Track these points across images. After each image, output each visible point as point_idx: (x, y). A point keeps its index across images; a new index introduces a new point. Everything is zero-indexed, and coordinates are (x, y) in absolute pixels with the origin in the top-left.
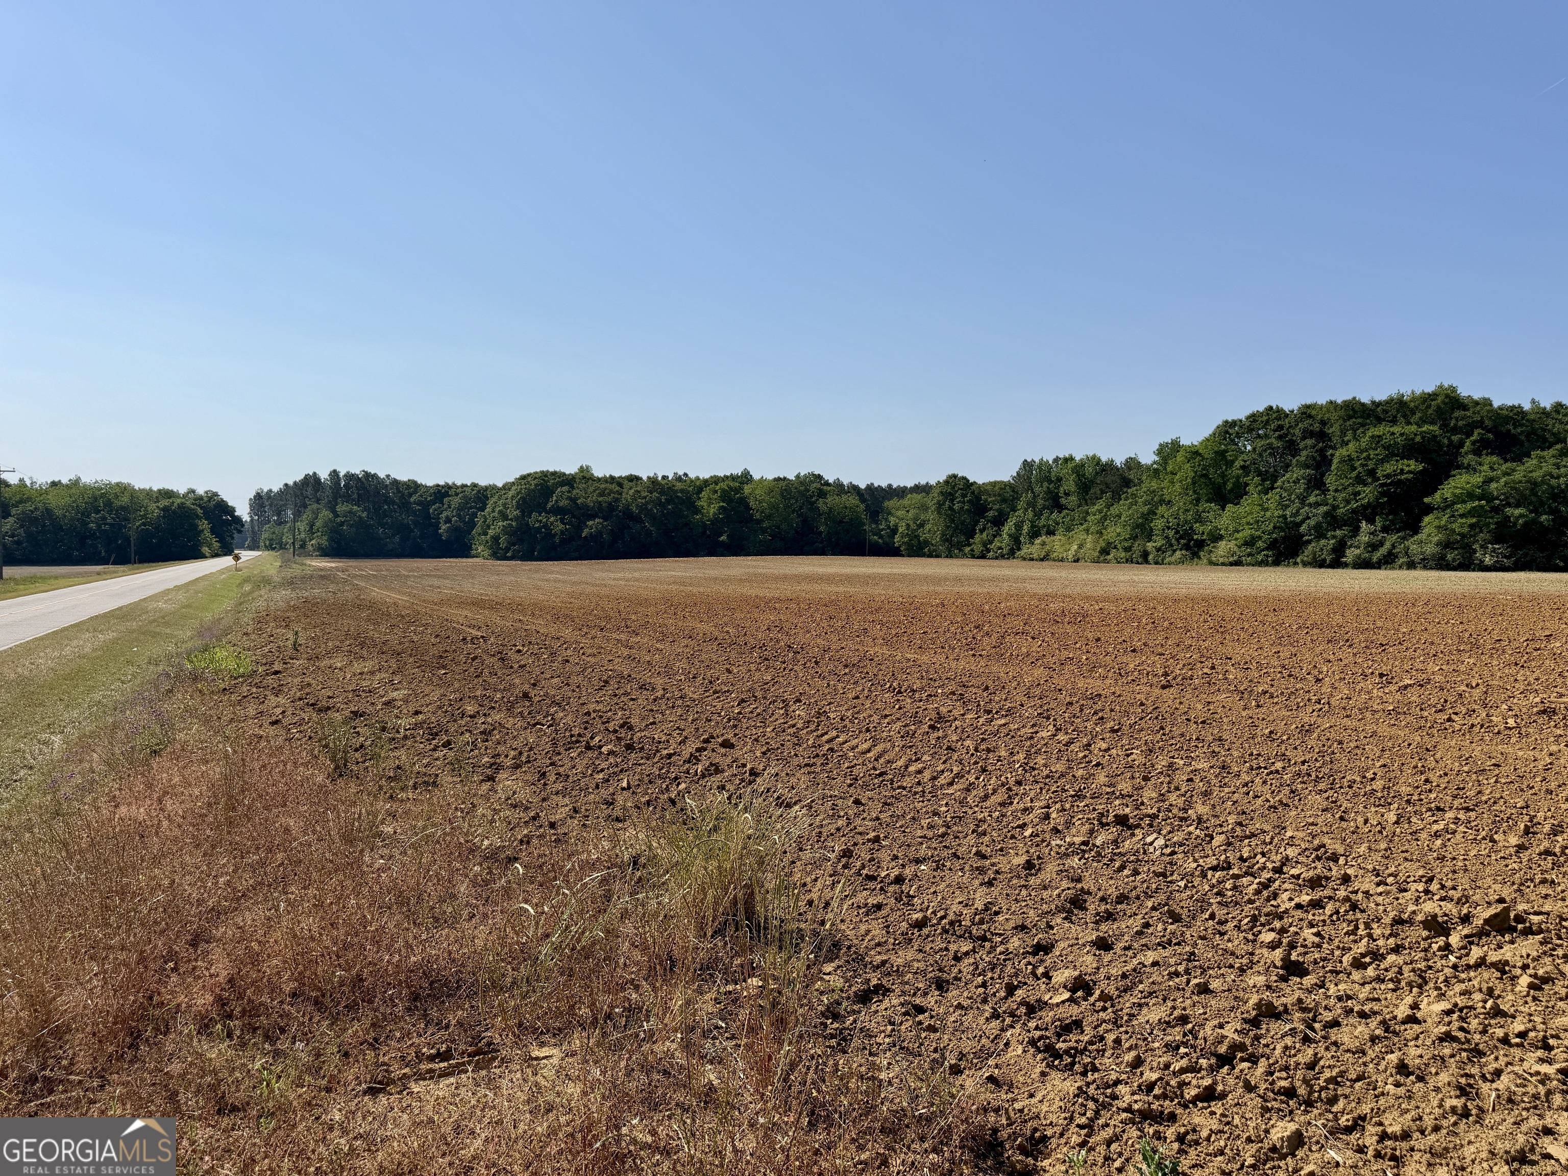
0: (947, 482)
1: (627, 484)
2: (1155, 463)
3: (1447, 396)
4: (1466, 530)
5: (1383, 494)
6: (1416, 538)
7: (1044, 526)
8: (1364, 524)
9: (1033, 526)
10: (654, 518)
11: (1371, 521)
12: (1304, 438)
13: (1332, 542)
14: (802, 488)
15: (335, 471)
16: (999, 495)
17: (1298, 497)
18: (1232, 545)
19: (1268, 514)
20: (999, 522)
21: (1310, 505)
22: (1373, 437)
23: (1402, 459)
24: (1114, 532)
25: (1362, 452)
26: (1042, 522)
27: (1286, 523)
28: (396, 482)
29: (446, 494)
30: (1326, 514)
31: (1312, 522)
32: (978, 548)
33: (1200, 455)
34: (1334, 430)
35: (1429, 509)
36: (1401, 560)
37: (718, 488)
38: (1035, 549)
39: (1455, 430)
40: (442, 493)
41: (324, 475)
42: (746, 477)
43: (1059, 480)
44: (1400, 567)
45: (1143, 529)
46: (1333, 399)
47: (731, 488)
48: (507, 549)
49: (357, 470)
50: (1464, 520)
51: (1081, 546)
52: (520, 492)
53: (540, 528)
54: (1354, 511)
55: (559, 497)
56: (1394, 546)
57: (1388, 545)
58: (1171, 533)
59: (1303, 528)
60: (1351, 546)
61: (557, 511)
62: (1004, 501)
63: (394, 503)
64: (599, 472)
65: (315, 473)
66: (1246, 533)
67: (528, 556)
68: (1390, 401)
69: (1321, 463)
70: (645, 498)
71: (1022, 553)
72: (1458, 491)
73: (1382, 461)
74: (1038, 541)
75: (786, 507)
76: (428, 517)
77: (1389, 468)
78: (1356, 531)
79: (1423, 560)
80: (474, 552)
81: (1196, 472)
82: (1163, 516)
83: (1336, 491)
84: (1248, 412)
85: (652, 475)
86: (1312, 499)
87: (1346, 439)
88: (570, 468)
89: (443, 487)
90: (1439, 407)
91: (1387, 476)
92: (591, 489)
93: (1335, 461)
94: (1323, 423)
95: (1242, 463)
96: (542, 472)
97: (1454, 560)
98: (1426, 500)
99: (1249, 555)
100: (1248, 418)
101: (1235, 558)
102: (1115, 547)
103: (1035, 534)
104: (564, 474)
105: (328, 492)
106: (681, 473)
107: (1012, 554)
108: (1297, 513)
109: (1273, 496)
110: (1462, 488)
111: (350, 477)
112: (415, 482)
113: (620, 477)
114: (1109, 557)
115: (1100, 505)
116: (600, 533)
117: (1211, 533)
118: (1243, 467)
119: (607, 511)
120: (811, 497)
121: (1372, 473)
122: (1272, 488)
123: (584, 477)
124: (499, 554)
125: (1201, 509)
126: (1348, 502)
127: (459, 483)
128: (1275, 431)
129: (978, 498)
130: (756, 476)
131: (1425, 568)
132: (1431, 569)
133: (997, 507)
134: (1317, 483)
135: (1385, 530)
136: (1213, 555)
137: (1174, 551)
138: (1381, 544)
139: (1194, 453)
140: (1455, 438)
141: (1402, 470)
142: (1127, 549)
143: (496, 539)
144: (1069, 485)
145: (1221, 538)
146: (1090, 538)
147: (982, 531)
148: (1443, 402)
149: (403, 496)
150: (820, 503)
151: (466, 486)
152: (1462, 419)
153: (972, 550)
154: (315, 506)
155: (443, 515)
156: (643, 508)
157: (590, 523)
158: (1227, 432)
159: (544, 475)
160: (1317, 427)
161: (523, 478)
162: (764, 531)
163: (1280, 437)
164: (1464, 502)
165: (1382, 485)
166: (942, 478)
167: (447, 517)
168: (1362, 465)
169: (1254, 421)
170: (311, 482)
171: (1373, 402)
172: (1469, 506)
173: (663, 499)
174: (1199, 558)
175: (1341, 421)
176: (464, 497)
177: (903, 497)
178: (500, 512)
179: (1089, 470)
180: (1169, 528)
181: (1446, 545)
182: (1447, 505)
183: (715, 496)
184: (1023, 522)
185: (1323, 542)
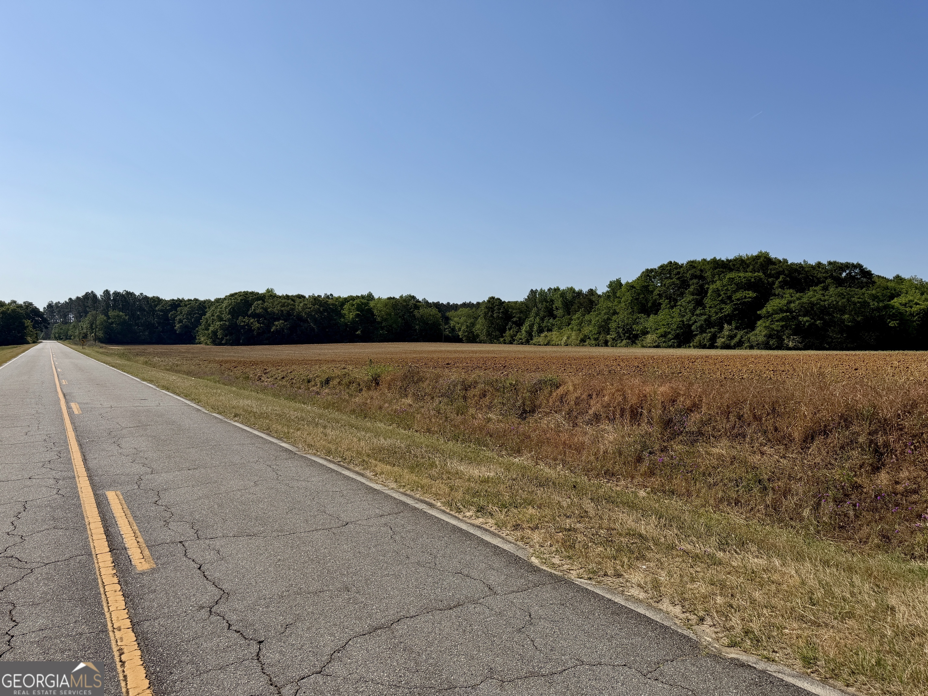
0: (489, 301)
1: (298, 300)
2: (608, 292)
3: (765, 257)
4: (779, 328)
5: (735, 309)
6: (753, 332)
7: (546, 327)
8: (726, 326)
9: (540, 327)
10: (315, 321)
11: (730, 324)
12: (691, 279)
13: (710, 335)
14: (405, 304)
15: (107, 291)
16: (519, 309)
17: (690, 311)
18: (654, 337)
19: (674, 320)
20: (519, 324)
21: (697, 315)
22: (730, 278)
23: (745, 290)
24: (587, 330)
25: (724, 286)
26: (545, 324)
27: (684, 325)
28: (146, 298)
29: (179, 305)
30: (705, 320)
31: (698, 324)
32: (508, 339)
33: (635, 288)
34: (708, 274)
35: (760, 317)
36: (746, 345)
37: (354, 303)
38: (541, 339)
39: (770, 276)
40: (176, 304)
41: (99, 293)
42: (370, 297)
43: (552, 301)
44: (746, 348)
45: (604, 328)
46: (705, 258)
47: (362, 303)
48: (222, 339)
49: (121, 290)
50: (778, 323)
51: (568, 338)
52: (229, 305)
53: (244, 326)
54: (720, 318)
55: (254, 308)
56: (742, 337)
57: (739, 337)
58: (621, 330)
59: (693, 327)
60: (719, 337)
61: (255, 315)
62: (521, 312)
63: (144, 310)
64: (279, 292)
65: (92, 292)
66: (662, 330)
67: (236, 343)
68: (736, 260)
69: (702, 292)
70: (310, 308)
71: (534, 341)
72: (775, 308)
73: (735, 292)
74: (542, 335)
75: (396, 314)
76: (167, 319)
77: (739, 295)
78: (721, 329)
79: (758, 344)
80: (197, 341)
81: (633, 297)
82: (615, 321)
83: (710, 307)
84: (659, 265)
85: (311, 295)
86: (698, 312)
87: (715, 279)
88: (261, 290)
89: (176, 301)
90: (761, 263)
91: (738, 300)
92: (276, 303)
93: (710, 291)
94: (701, 271)
95: (658, 292)
96: (244, 292)
97: (773, 344)
98: (758, 312)
99: (664, 342)
100: (659, 268)
101: (656, 344)
102: (589, 338)
103: (541, 331)
104: (258, 293)
105: (103, 304)
106: (329, 294)
107: (527, 342)
108: (690, 319)
109: (676, 310)
110: (777, 306)
111: (116, 294)
112: (158, 298)
113: (292, 296)
114: (585, 344)
115: (578, 315)
116: (283, 329)
117: (642, 331)
118: (659, 295)
119: (287, 316)
120: (410, 309)
121: (730, 298)
122: (675, 306)
123: (271, 296)
124: (216, 341)
125: (635, 317)
126: (717, 313)
127: (186, 299)
128: (676, 275)
129: (507, 311)
130: (376, 296)
131: (758, 348)
132: (762, 349)
133: (518, 315)
134: (699, 303)
135: (737, 328)
136: (644, 342)
137: (622, 340)
138: (735, 336)
139: (631, 286)
140: (770, 280)
141: (745, 296)
142: (596, 339)
143: (215, 333)
144: (558, 303)
145: (648, 333)
146: (574, 333)
147: (510, 329)
148: (764, 260)
149: (151, 306)
150: (416, 312)
151: (191, 300)
152: (774, 270)
153: (505, 340)
154: (94, 312)
155: (178, 318)
156: (309, 314)
157: (276, 323)
158: (648, 275)
159: (246, 293)
160: (698, 273)
161: (232, 295)
162: (382, 328)
163: (678, 278)
164: (777, 313)
165: (735, 305)
166: (486, 299)
167: (180, 319)
168: (725, 294)
169: (663, 269)
170: (90, 297)
171: (727, 260)
172: (781, 316)
173: (321, 309)
174: (636, 344)
175: (711, 270)
176: (190, 307)
177: (456, 310)
178: (218, 316)
179: (569, 296)
180: (619, 327)
181: (769, 336)
182: (769, 315)
183: (353, 308)
184: (533, 324)
185: (704, 335)
